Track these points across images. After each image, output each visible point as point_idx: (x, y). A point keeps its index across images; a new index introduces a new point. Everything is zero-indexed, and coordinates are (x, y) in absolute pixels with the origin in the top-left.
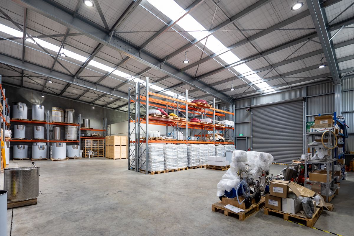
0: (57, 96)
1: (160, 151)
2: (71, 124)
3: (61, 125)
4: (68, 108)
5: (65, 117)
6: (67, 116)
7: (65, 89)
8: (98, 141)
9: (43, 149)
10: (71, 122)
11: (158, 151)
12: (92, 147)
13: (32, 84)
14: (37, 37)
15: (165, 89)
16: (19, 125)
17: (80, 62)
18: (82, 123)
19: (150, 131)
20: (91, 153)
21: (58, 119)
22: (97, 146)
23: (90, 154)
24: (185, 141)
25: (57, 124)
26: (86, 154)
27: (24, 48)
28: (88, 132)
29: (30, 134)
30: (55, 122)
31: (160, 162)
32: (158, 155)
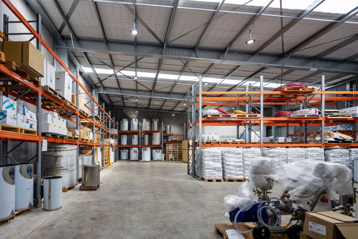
0: (146, 110)
1: (216, 156)
2: (156, 132)
3: (149, 133)
4: (153, 118)
5: (151, 126)
6: (153, 125)
7: (150, 102)
8: (177, 145)
9: (136, 153)
10: (156, 129)
11: (214, 156)
12: (172, 151)
13: (130, 104)
14: (122, 70)
15: (243, 81)
16: (123, 135)
17: (152, 78)
18: (165, 130)
19: (209, 134)
20: (171, 156)
21: (147, 129)
22: (176, 150)
23: (170, 158)
24: (260, 143)
25: (146, 133)
26: (167, 157)
27: (117, 80)
28: (169, 137)
29: (130, 141)
30: (145, 131)
31: (216, 169)
32: (214, 161)
